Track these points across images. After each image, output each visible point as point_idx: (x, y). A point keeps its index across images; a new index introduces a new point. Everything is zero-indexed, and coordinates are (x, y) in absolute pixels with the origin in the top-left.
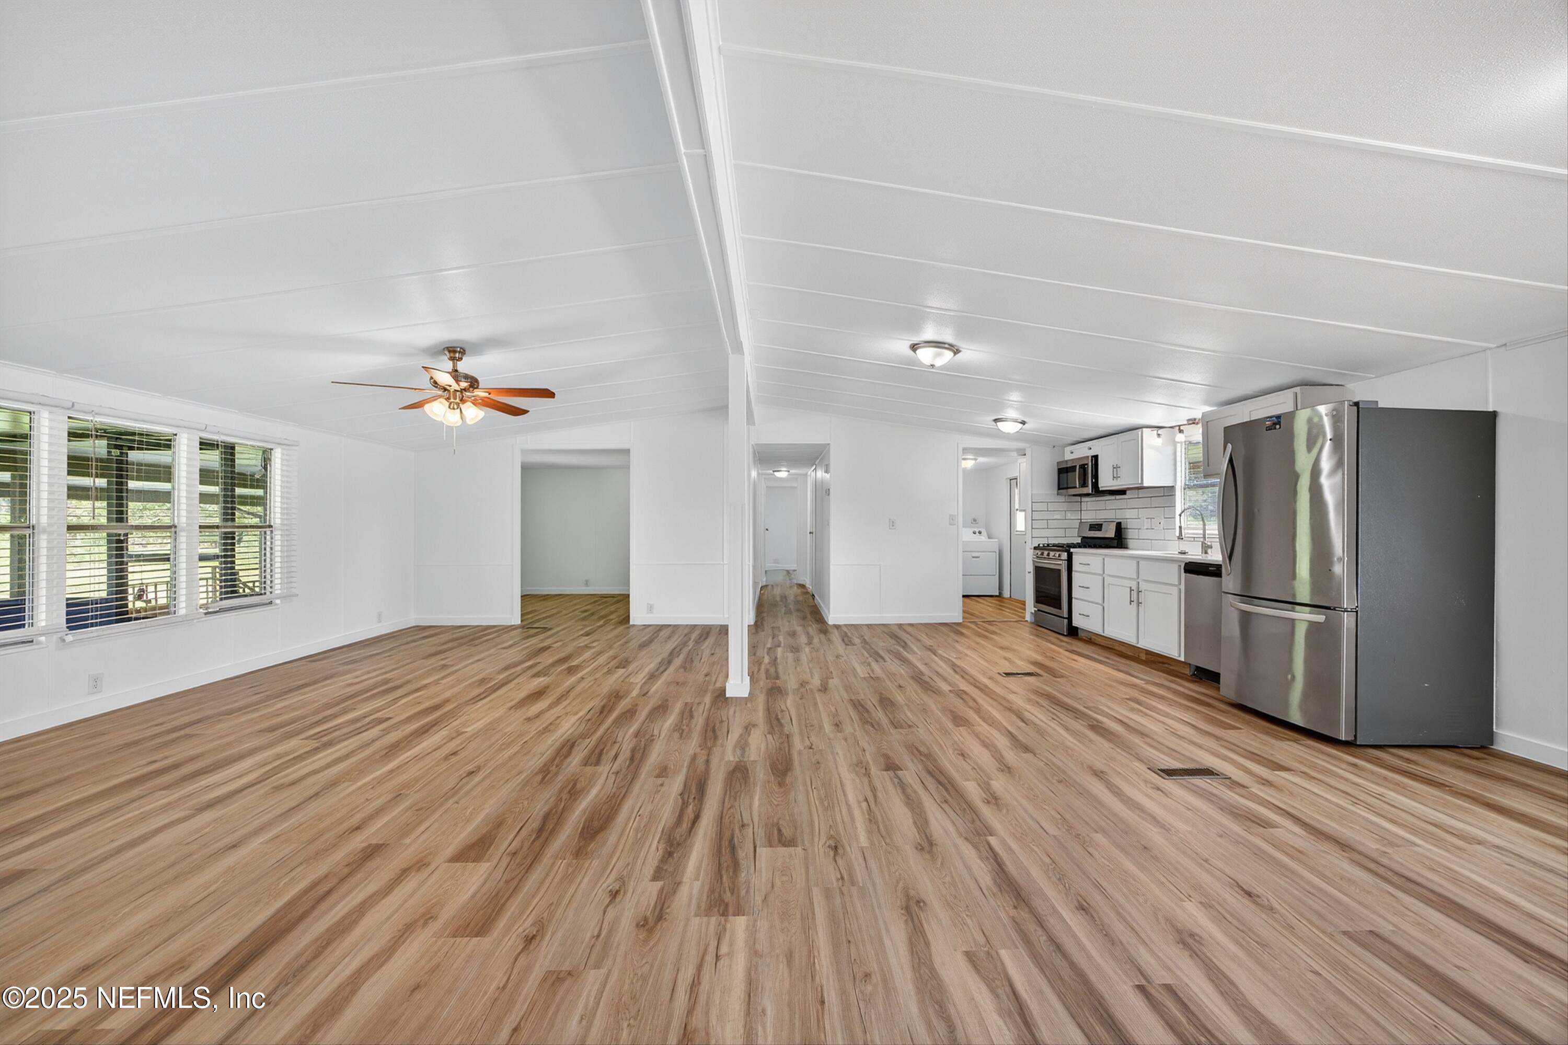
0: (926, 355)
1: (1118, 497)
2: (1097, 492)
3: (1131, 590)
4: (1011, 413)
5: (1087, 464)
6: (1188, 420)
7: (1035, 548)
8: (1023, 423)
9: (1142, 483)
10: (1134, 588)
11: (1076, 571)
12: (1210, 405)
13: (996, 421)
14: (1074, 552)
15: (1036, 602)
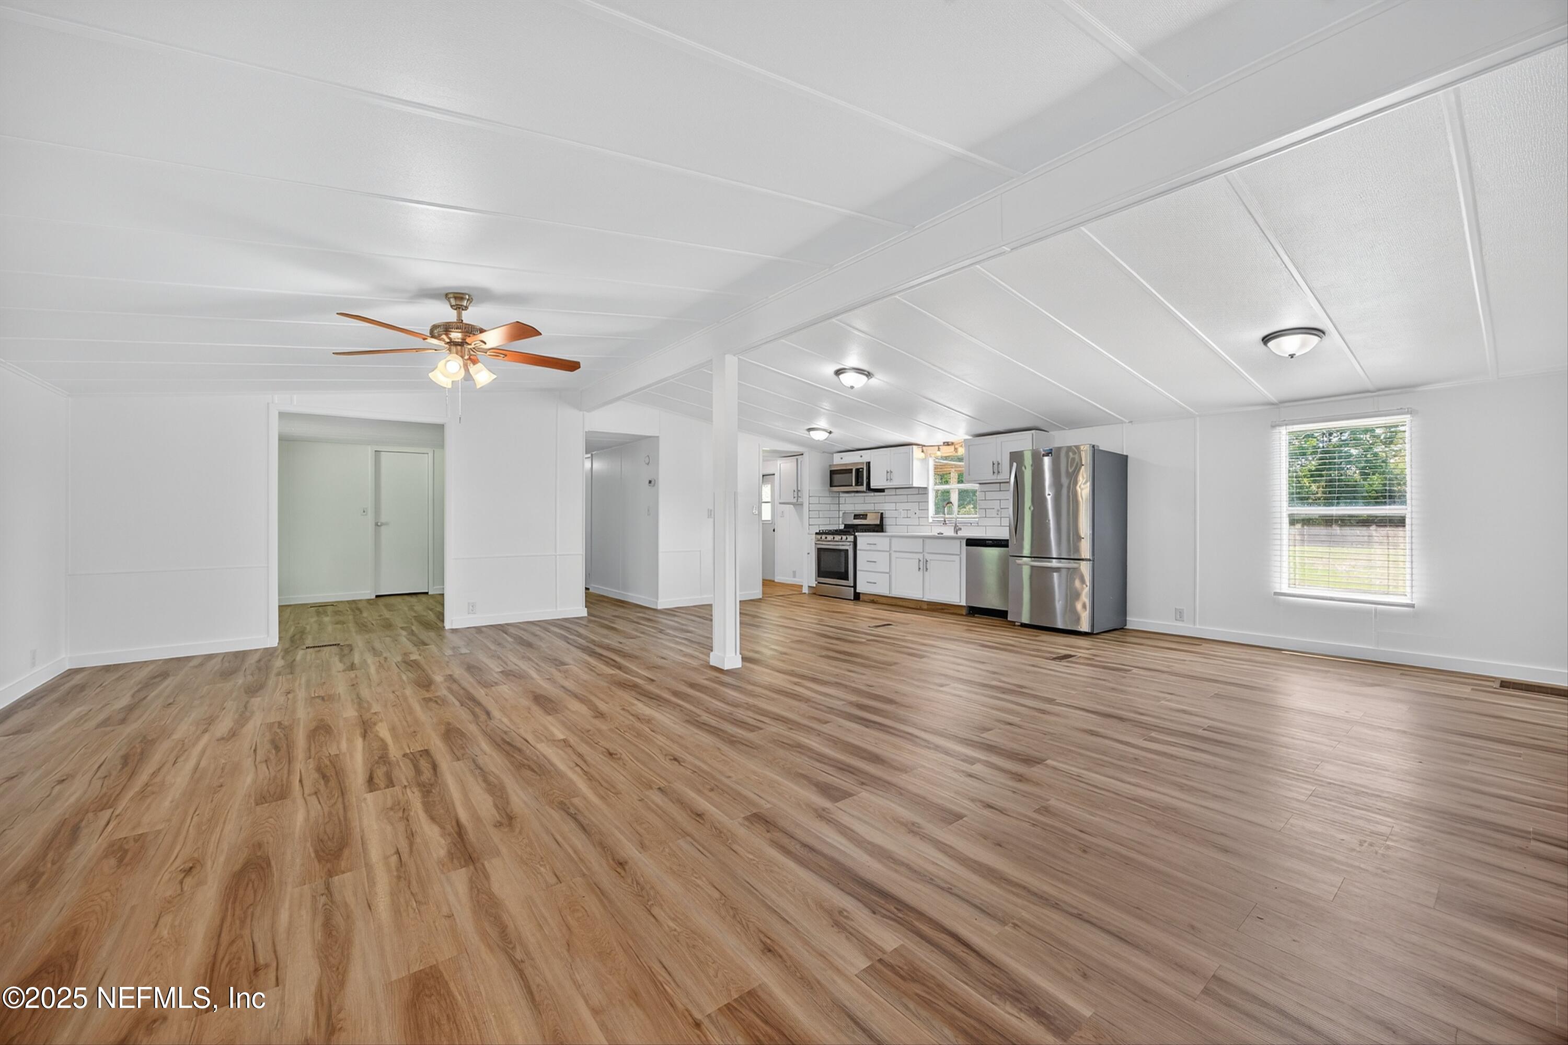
0: (849, 379)
1: (876, 494)
2: (869, 489)
3: (920, 561)
4: (822, 423)
5: (863, 469)
6: (944, 443)
7: (817, 534)
8: (830, 433)
9: (912, 484)
10: (921, 559)
11: (860, 550)
12: (969, 436)
13: (810, 430)
14: (859, 536)
15: (819, 576)
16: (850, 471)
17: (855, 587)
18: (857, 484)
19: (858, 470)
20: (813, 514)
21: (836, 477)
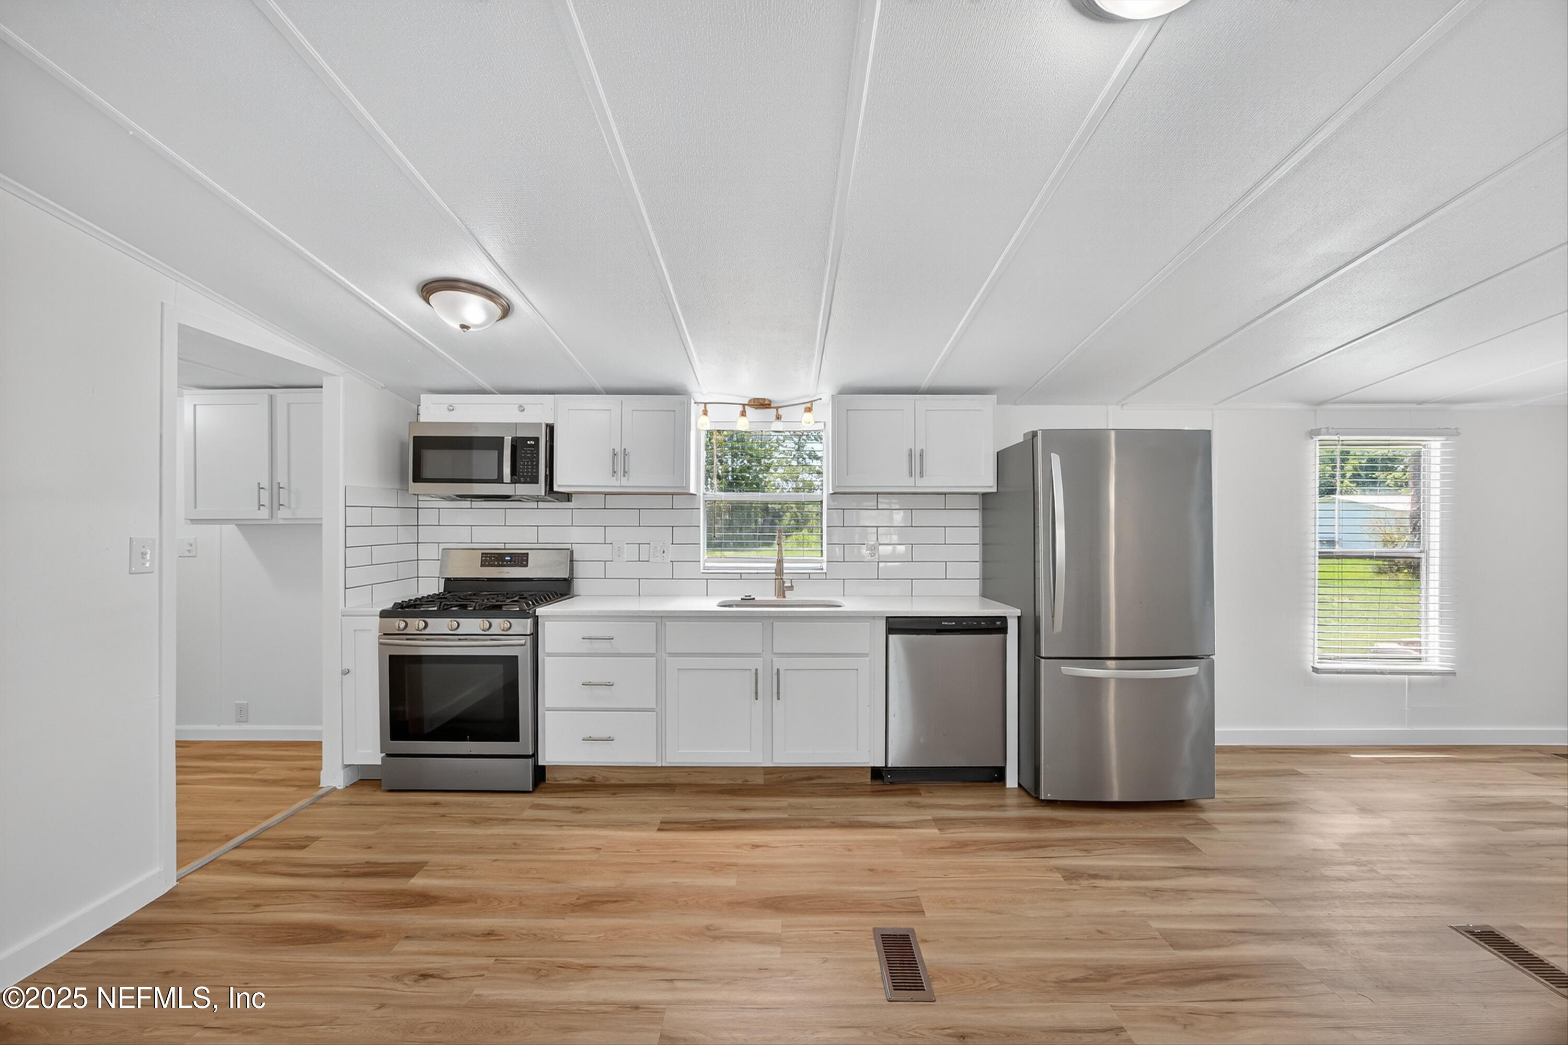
1: (569, 505)
2: (549, 492)
5: (533, 440)
7: (384, 614)
9: (687, 486)
11: (554, 654)
14: (551, 617)
15: (394, 737)
16: (495, 443)
17: (535, 755)
18: (516, 476)
19: (517, 444)
20: (354, 557)
21: (430, 456)
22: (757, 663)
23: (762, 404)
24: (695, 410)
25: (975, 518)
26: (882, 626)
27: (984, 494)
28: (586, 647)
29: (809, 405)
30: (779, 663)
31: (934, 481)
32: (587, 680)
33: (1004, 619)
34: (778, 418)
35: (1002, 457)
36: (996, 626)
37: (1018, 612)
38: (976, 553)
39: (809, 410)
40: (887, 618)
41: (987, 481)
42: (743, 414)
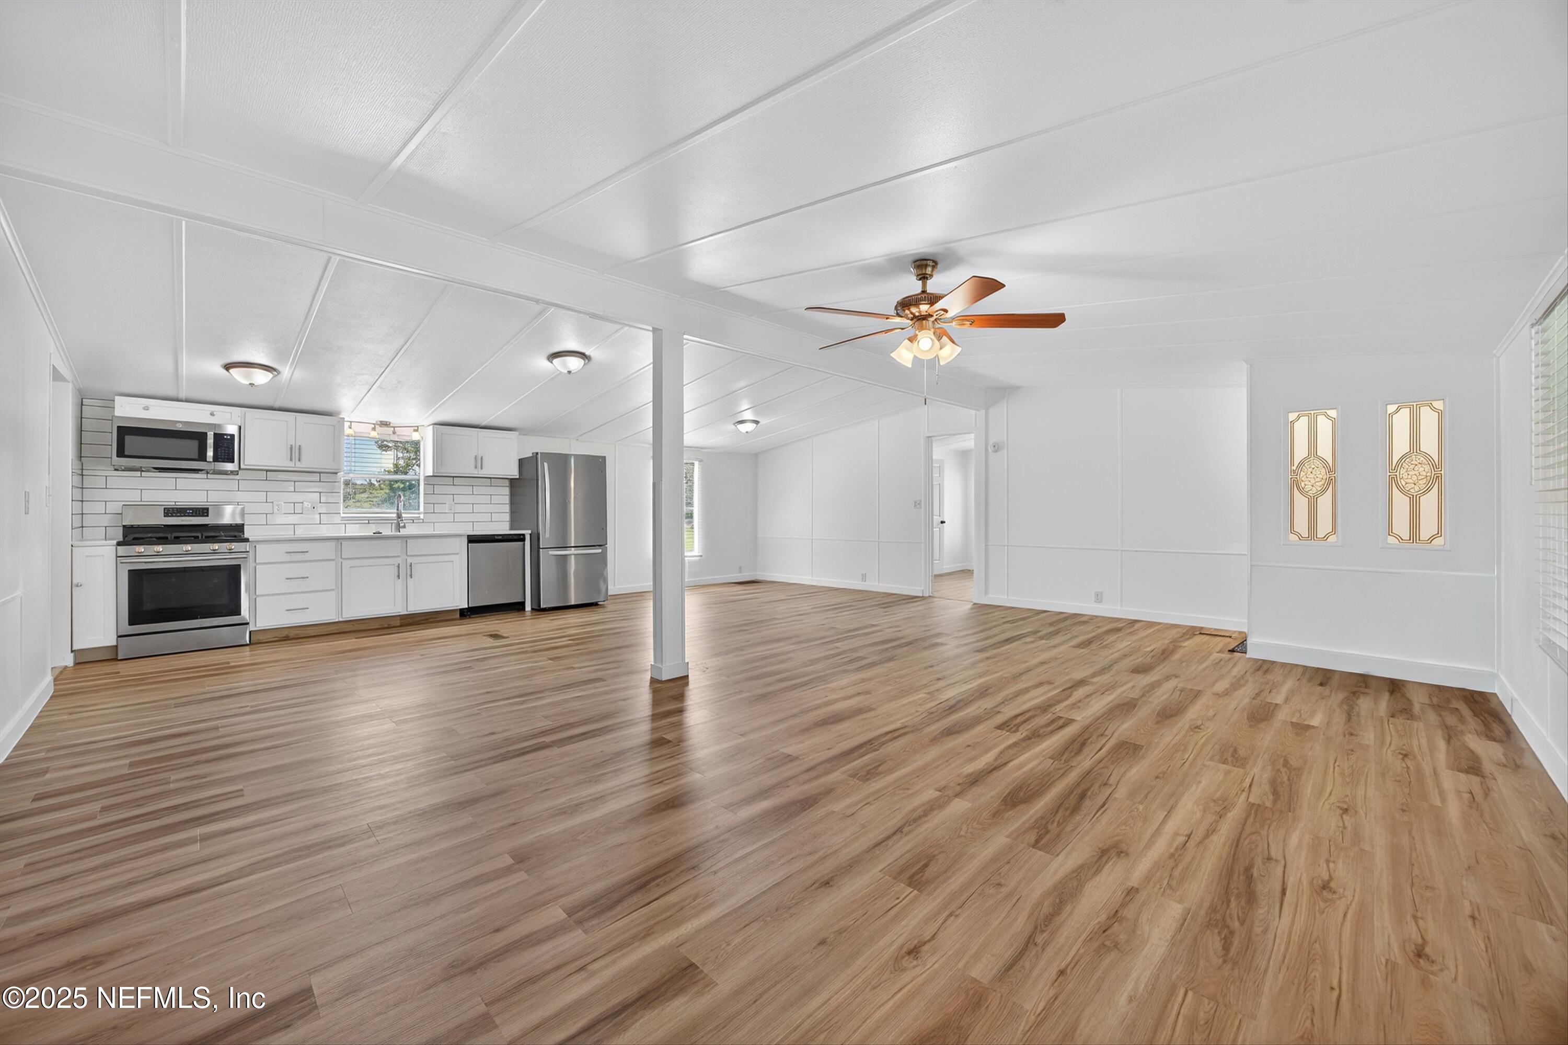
22: (398, 560)
23: (385, 424)
24: (347, 425)
25: (507, 491)
26: (465, 540)
27: (511, 479)
28: (288, 558)
29: (416, 428)
30: (410, 560)
31: (487, 471)
32: (288, 577)
33: (524, 535)
34: (394, 433)
35: (521, 462)
36: (521, 538)
37: (530, 532)
38: (507, 508)
39: (417, 431)
40: (468, 536)
41: (514, 473)
42: (374, 429)
